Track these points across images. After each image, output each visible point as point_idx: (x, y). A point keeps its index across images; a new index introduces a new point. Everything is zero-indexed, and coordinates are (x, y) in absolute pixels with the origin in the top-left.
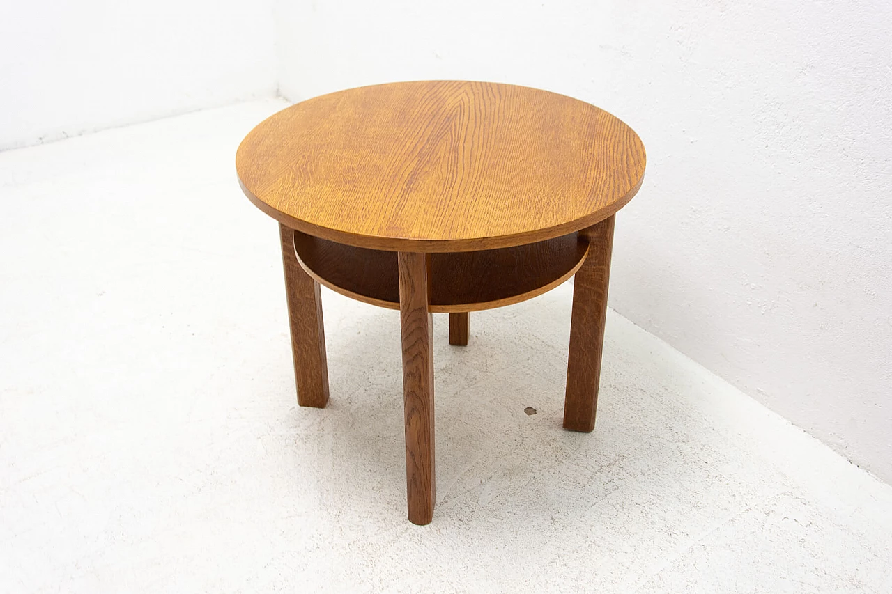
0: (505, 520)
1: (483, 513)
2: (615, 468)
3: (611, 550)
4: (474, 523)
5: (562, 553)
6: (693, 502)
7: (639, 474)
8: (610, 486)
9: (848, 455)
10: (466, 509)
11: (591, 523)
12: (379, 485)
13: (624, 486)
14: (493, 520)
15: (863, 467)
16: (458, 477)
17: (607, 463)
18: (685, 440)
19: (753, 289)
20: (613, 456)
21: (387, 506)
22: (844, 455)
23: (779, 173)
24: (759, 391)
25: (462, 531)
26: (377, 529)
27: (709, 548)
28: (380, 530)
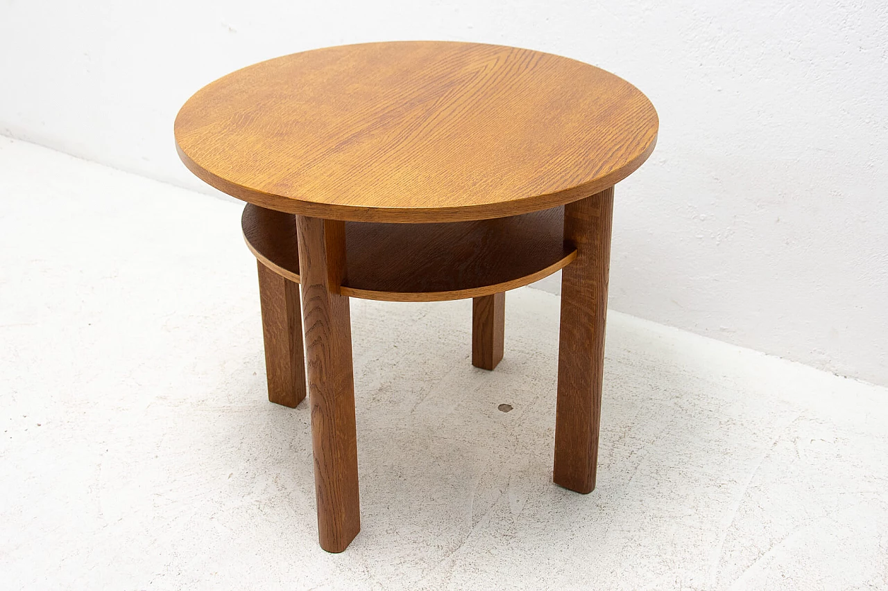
0: (551, 521)
1: (524, 521)
2: (627, 440)
3: (674, 518)
4: (521, 534)
5: (629, 535)
6: (721, 450)
7: (655, 439)
8: (633, 457)
9: (832, 369)
10: (503, 523)
11: (640, 498)
12: (391, 527)
13: (648, 455)
14: (539, 525)
15: (851, 377)
16: (473, 494)
17: (617, 438)
18: (678, 395)
19: (703, 220)
20: (618, 429)
21: (415, 545)
22: (829, 370)
23: (719, 91)
24: (723, 330)
25: (514, 545)
26: (420, 571)
27: (762, 488)
28: (425, 572)
